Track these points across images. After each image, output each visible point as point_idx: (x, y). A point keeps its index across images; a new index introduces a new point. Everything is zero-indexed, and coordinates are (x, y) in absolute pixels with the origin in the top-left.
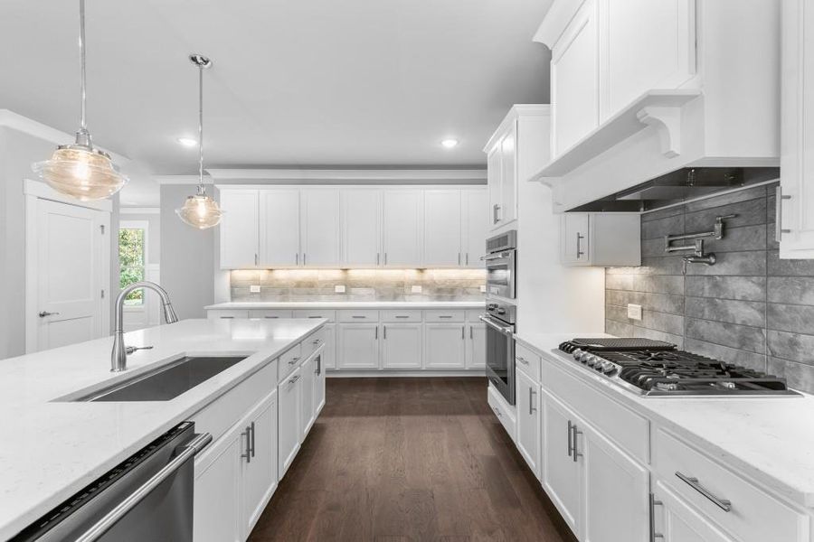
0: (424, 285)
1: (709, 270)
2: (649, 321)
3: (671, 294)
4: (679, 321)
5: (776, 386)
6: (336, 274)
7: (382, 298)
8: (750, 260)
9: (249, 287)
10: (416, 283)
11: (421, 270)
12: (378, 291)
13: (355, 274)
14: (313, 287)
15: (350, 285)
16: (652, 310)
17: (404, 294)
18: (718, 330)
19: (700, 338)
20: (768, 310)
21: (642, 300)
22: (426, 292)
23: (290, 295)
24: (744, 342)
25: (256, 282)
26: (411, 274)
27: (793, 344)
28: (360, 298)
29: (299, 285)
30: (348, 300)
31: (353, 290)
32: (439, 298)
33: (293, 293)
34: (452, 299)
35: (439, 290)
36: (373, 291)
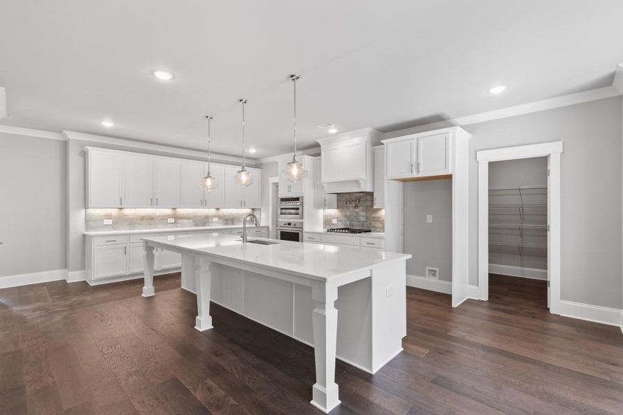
0: (219, 217)
1: (355, 210)
2: (339, 223)
3: (346, 216)
4: (348, 222)
5: (370, 231)
6: (168, 211)
7: (197, 225)
8: (364, 208)
9: (103, 221)
10: (215, 216)
11: (218, 209)
12: (194, 221)
13: (181, 211)
14: (153, 219)
15: (177, 218)
16: (341, 221)
17: (208, 222)
18: (357, 223)
19: (353, 225)
20: (367, 218)
21: (337, 218)
22: (220, 221)
23: (136, 225)
24: (363, 225)
25: (109, 217)
26: (212, 211)
27: (371, 224)
28: (183, 225)
29: (142, 218)
30: (176, 227)
31: (180, 221)
32: (227, 224)
33: (138, 224)
34: (233, 224)
35: (226, 220)
36: (191, 221)
